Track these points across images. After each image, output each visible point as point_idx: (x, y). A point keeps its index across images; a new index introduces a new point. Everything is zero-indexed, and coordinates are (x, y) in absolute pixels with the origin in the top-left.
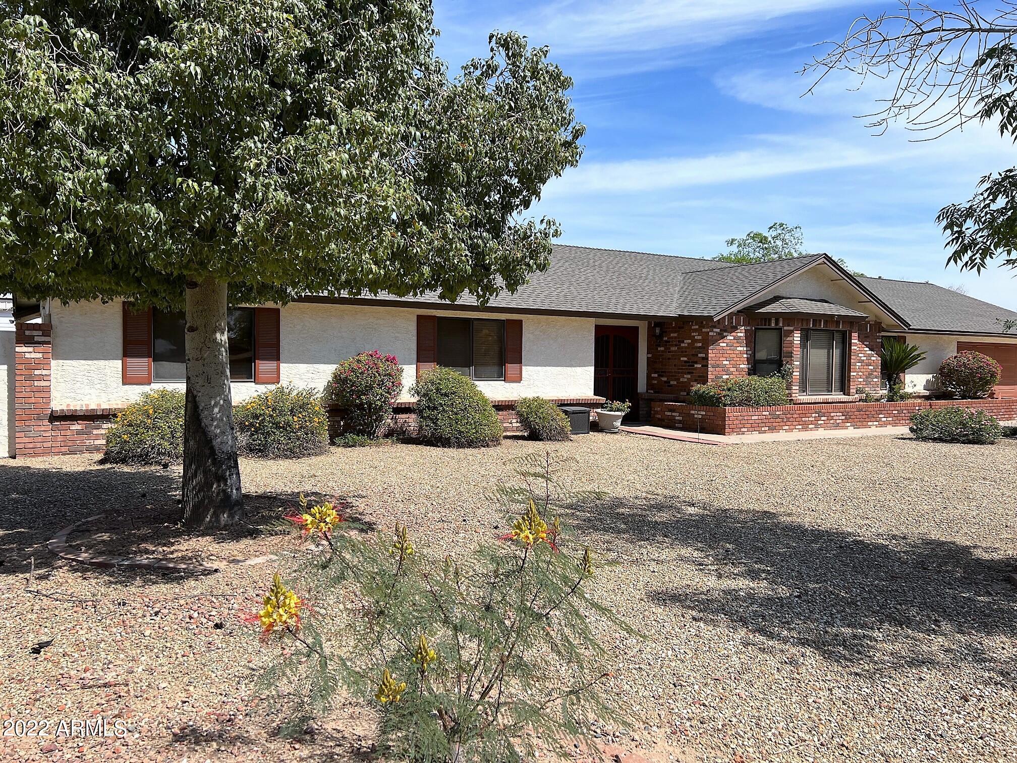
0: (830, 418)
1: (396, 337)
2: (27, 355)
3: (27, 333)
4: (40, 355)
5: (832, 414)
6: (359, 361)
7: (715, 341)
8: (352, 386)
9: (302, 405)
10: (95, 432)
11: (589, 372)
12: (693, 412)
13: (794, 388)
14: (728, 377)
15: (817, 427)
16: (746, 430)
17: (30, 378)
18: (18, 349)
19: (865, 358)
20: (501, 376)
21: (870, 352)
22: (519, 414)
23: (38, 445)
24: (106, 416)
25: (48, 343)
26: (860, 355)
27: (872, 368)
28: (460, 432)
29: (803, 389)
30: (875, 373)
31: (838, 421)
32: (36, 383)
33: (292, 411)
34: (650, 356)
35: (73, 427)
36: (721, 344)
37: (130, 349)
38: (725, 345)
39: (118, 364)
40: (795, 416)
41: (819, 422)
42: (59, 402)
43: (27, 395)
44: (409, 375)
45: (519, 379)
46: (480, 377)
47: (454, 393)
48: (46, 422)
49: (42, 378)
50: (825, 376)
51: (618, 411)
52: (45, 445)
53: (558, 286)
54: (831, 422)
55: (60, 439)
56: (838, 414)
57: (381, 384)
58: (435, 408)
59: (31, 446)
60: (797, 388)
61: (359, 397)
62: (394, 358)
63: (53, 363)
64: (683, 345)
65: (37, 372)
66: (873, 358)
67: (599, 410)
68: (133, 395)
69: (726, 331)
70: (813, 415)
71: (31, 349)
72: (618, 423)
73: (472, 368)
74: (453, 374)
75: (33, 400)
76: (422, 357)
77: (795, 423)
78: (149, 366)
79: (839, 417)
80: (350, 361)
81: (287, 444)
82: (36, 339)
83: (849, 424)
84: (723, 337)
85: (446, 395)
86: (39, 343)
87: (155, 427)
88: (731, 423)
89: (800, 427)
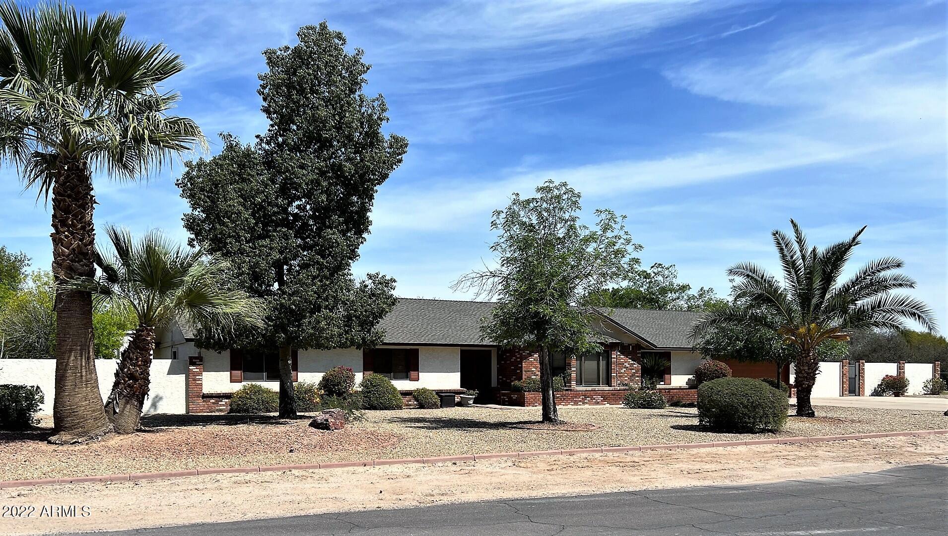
0: (592, 399)
1: (353, 359)
2: (194, 370)
3: (194, 360)
4: (198, 370)
5: (594, 397)
6: (334, 371)
7: (526, 358)
8: (331, 382)
9: (309, 390)
10: (220, 403)
11: (457, 376)
12: (512, 396)
13: (572, 382)
14: (535, 377)
15: (584, 403)
16: (537, 404)
17: (195, 380)
18: (190, 368)
19: (629, 366)
20: (406, 377)
21: (633, 362)
22: (414, 397)
23: (198, 408)
24: (227, 396)
25: (202, 365)
26: (625, 364)
27: (634, 371)
28: (381, 403)
29: (579, 382)
30: (637, 375)
31: (598, 401)
32: (197, 382)
33: (305, 393)
34: (498, 366)
35: (211, 401)
36: (530, 360)
37: (233, 367)
38: (533, 360)
39: (229, 373)
40: (569, 397)
41: (585, 401)
42: (206, 390)
43: (194, 387)
44: (359, 377)
45: (417, 379)
46: (396, 378)
47: (379, 385)
48: (201, 399)
49: (199, 380)
50: (596, 376)
51: (471, 396)
52: (201, 408)
53: (442, 329)
54: (594, 401)
55: (206, 406)
56: (598, 397)
57: (345, 381)
58: (370, 392)
59: (195, 409)
60: (575, 382)
61: (334, 388)
62: (351, 369)
63: (204, 373)
64: (512, 360)
65: (197, 377)
66: (634, 366)
67: (462, 395)
68: (237, 387)
69: (533, 352)
70: (581, 397)
71: (195, 367)
72: (471, 402)
73: (392, 374)
74: (379, 376)
75: (196, 389)
76: (366, 369)
77: (569, 401)
78: (241, 373)
79: (600, 399)
80: (330, 371)
81: (304, 406)
82: (197, 363)
83: (606, 403)
84: (531, 356)
85: (375, 386)
86: (198, 365)
87: (251, 398)
88: (528, 400)
89: (573, 403)
